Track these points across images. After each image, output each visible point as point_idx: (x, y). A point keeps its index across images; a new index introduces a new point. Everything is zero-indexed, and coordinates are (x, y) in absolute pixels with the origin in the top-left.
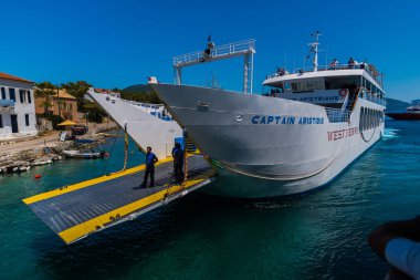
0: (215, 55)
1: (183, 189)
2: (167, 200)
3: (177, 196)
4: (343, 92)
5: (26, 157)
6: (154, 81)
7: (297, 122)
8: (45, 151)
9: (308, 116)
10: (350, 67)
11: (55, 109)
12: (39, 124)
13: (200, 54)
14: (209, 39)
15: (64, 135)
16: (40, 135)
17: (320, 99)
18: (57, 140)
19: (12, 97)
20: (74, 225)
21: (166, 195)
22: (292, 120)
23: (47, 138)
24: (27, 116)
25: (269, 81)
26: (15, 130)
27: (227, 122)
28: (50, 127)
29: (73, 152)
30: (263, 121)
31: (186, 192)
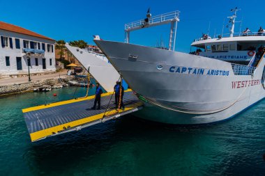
0: (151, 22)
1: (117, 113)
2: (104, 120)
3: (112, 118)
4: (251, 53)
5: (50, 83)
6: (98, 38)
7: (206, 72)
8: (60, 81)
9: (216, 69)
10: (259, 34)
11: (66, 57)
12: (57, 64)
13: (141, 22)
14: (148, 12)
15: (70, 71)
16: (57, 71)
17: (232, 57)
18: (66, 74)
19: (44, 48)
20: (42, 129)
21: (104, 116)
22: (202, 71)
23: (61, 73)
24: (51, 60)
25: (196, 43)
26: (44, 67)
27: (150, 70)
28: (63, 67)
29: (74, 82)
30: (178, 70)
31: (119, 115)
